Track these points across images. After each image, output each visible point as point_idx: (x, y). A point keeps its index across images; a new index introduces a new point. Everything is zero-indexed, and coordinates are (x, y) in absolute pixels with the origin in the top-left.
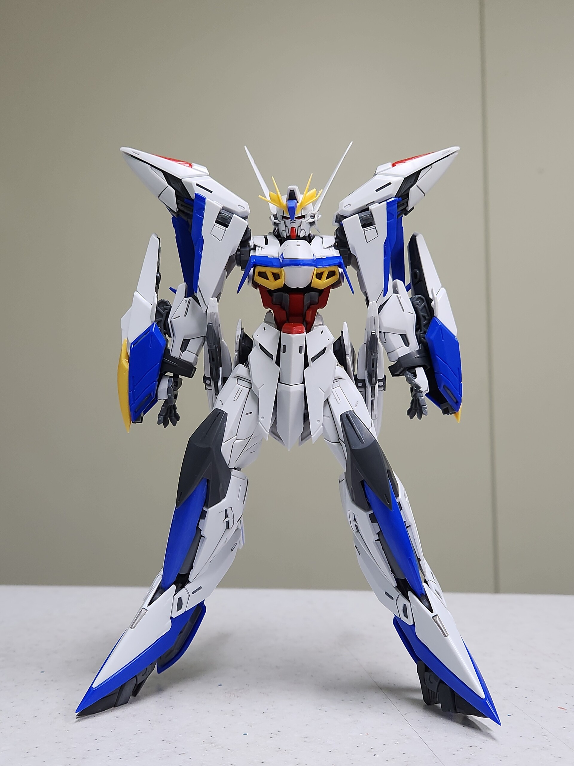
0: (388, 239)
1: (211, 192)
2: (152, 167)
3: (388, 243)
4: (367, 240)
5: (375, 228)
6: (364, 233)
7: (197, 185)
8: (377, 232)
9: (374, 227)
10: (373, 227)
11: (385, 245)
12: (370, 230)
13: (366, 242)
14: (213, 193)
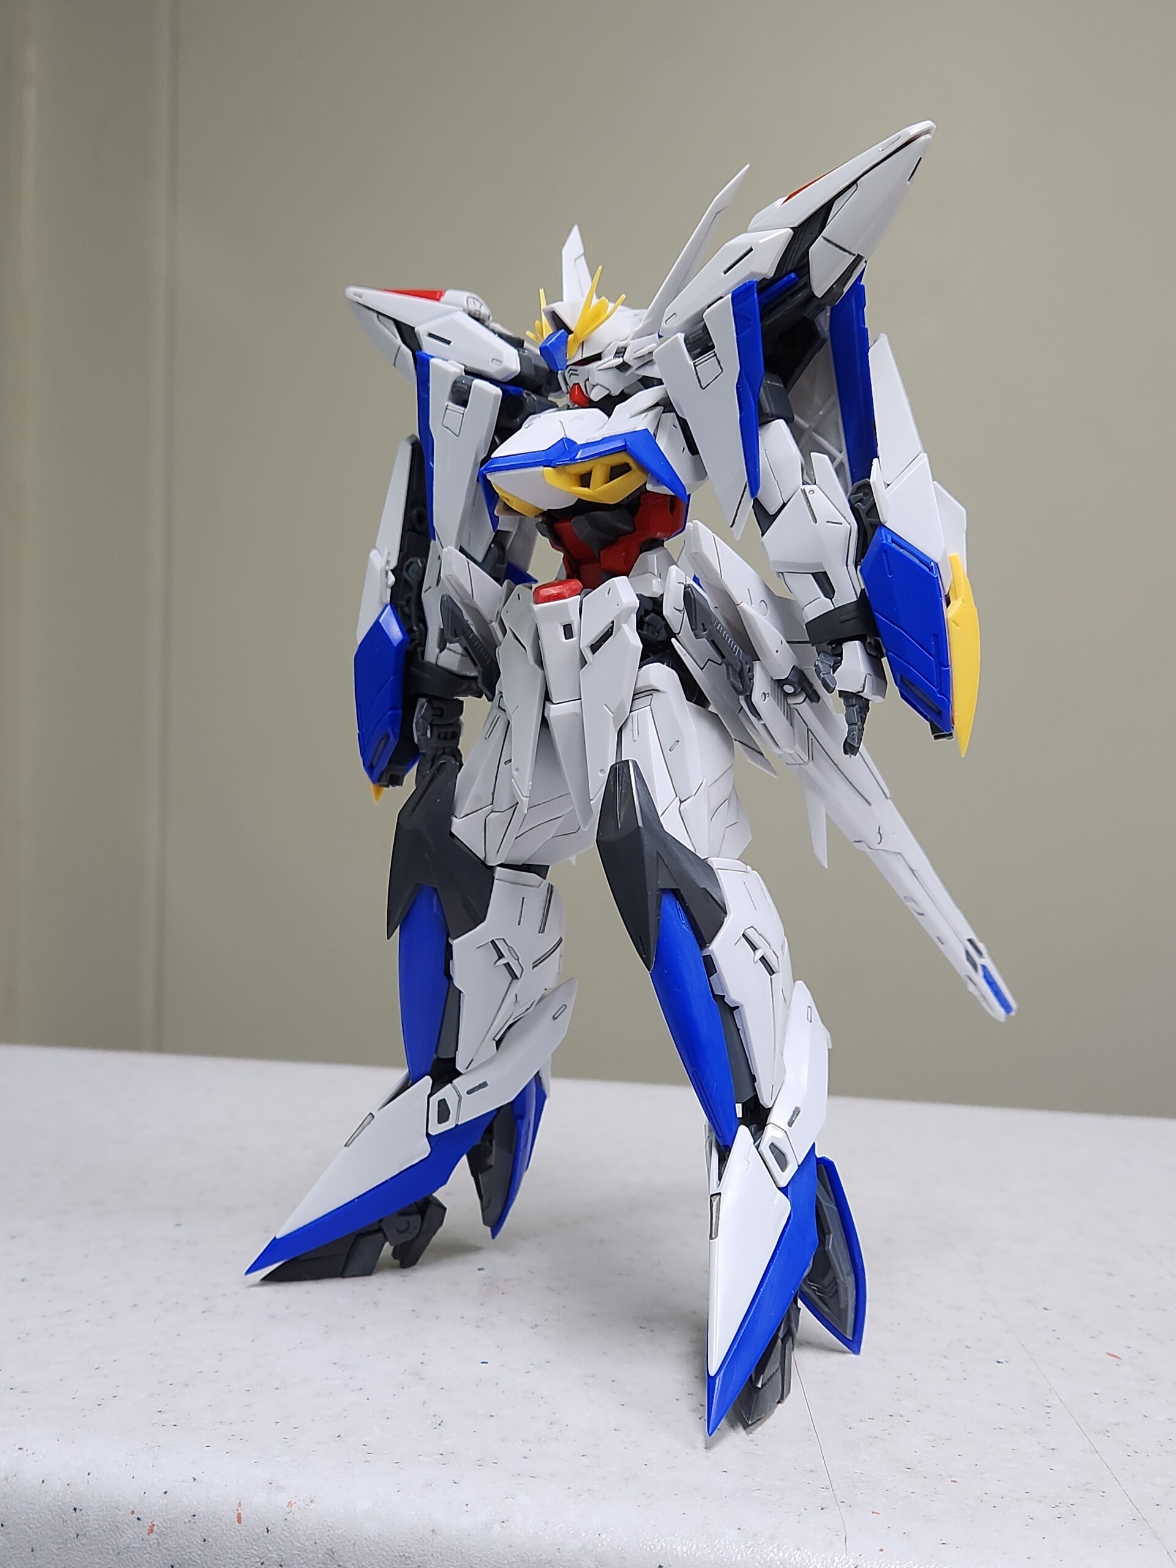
0: (743, 374)
1: (448, 342)
2: (380, 316)
3: (745, 381)
4: (702, 385)
5: (715, 355)
6: (696, 370)
7: (431, 335)
8: (719, 362)
9: (713, 354)
10: (710, 354)
11: (740, 388)
12: (707, 364)
13: (701, 389)
14: (451, 344)
